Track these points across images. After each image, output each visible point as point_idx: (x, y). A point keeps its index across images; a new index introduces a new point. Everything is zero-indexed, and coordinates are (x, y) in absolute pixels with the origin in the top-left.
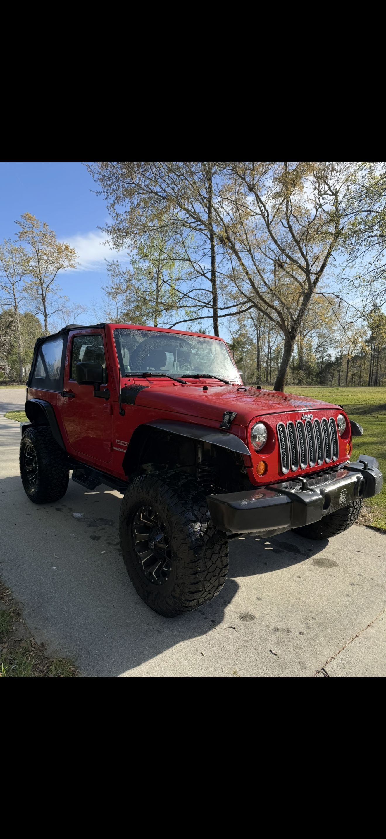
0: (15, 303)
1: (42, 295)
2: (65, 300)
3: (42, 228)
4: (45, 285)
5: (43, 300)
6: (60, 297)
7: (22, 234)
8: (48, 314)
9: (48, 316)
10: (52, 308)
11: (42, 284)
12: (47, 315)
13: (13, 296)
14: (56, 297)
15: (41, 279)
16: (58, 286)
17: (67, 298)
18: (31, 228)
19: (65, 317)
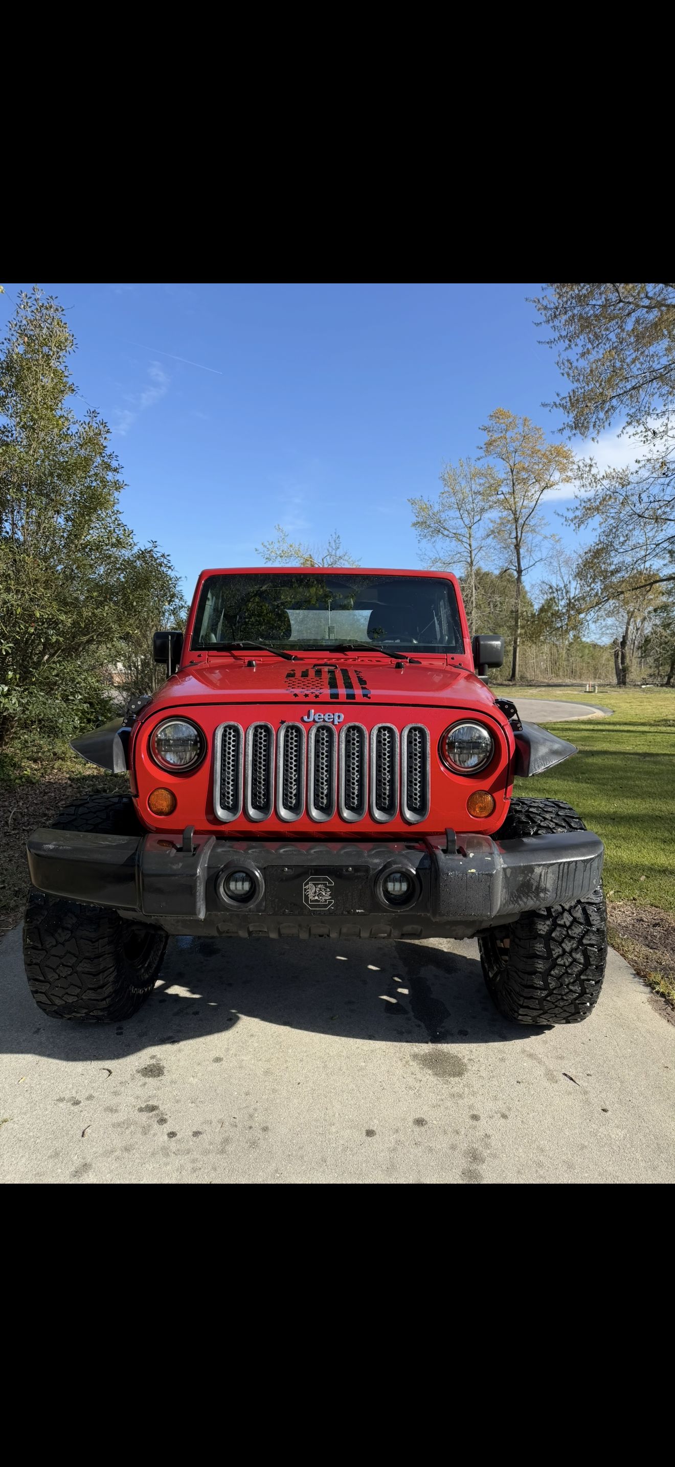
0: (471, 557)
1: (516, 538)
2: (552, 542)
3: (521, 427)
4: (521, 521)
5: (517, 547)
6: (546, 537)
7: (490, 444)
8: (523, 569)
9: (523, 573)
10: (531, 558)
11: (516, 520)
12: (522, 571)
13: (469, 548)
14: (539, 538)
15: (516, 511)
16: (543, 518)
17: (557, 538)
18: (504, 432)
19: (562, 570)
